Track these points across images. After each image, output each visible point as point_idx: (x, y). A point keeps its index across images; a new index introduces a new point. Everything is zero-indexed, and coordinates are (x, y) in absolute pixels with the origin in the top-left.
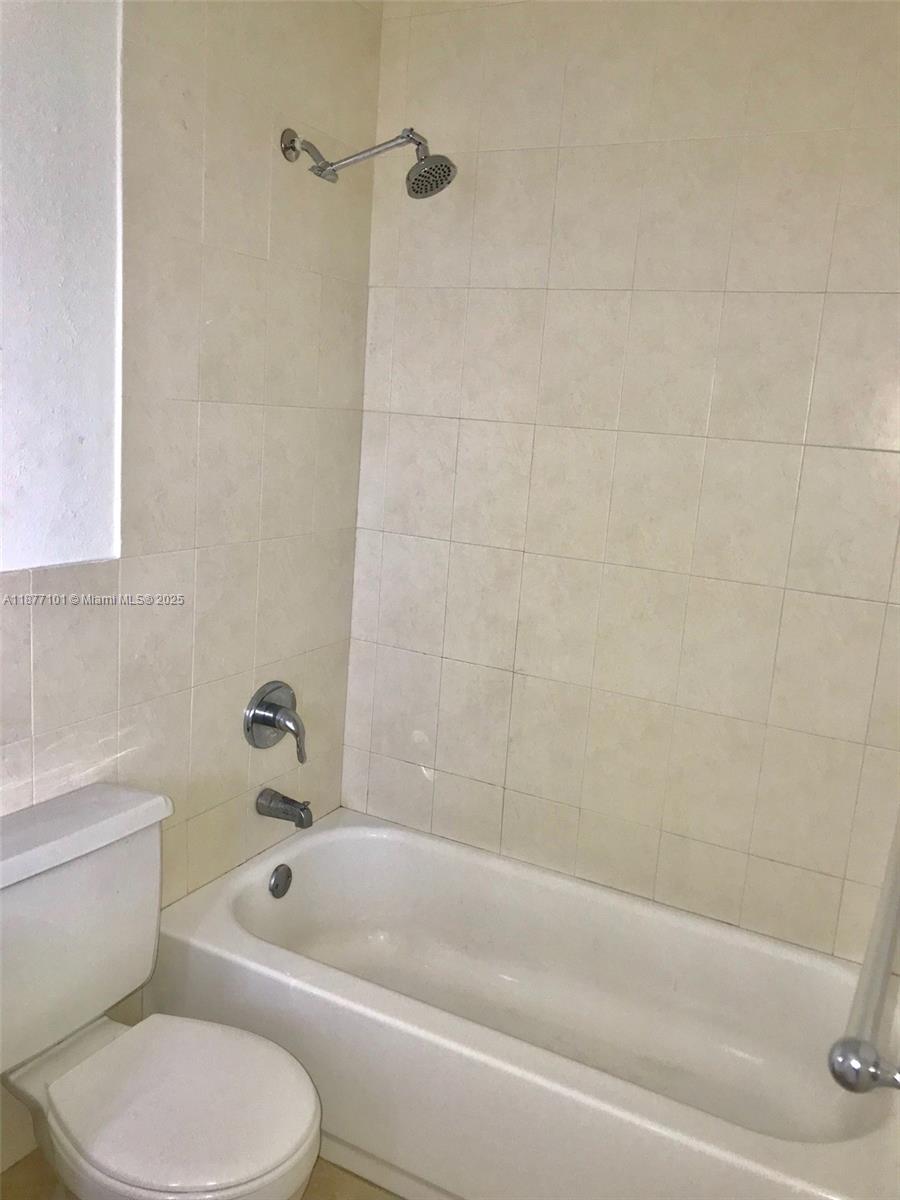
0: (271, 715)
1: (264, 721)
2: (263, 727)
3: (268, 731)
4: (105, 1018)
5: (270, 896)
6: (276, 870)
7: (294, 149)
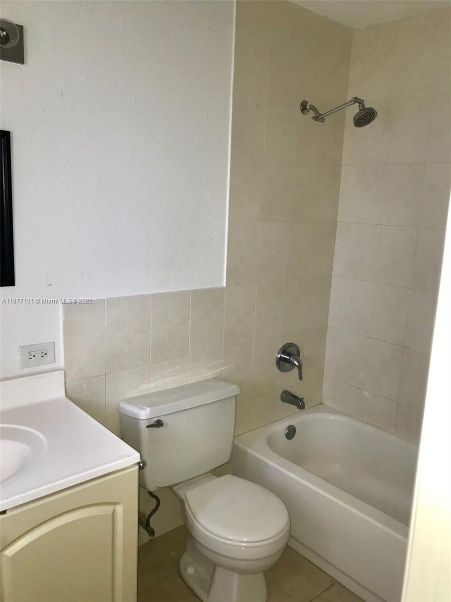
0: (288, 358)
1: (285, 360)
2: (284, 362)
3: (287, 365)
4: (210, 473)
5: (285, 438)
6: (289, 427)
7: (306, 109)
